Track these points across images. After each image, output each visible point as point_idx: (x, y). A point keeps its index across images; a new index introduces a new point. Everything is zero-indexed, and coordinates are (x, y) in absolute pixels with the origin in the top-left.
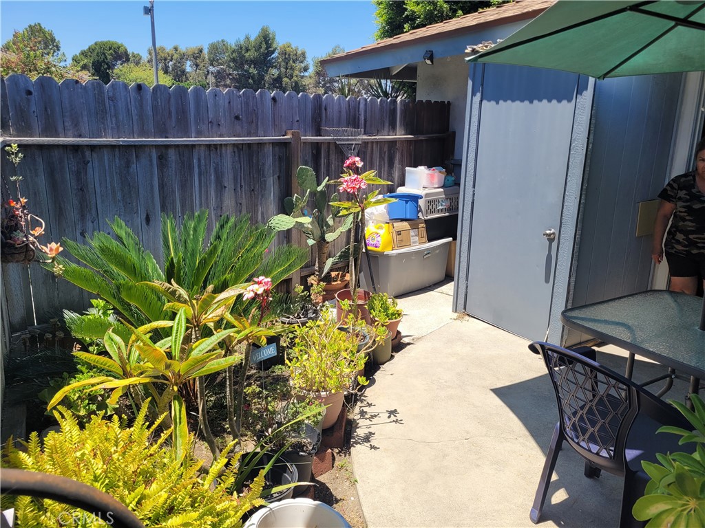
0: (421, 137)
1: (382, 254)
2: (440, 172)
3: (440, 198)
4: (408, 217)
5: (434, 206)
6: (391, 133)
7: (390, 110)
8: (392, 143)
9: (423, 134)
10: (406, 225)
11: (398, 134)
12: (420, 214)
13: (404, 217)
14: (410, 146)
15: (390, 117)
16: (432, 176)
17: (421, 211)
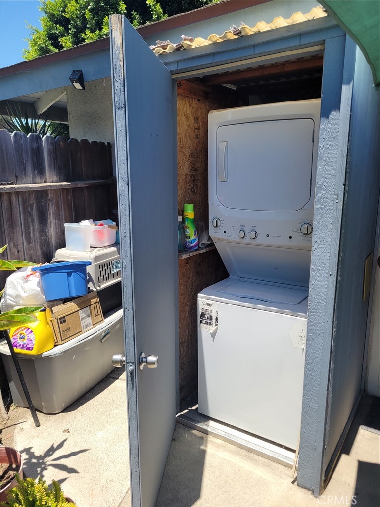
0: (81, 184)
1: (39, 357)
2: (110, 227)
3: (114, 260)
4: (74, 294)
5: (108, 271)
6: (38, 179)
7: (32, 149)
8: (41, 194)
9: (82, 180)
10: (71, 306)
11: (48, 180)
12: (90, 285)
13: (67, 296)
14: (67, 196)
15: (32, 159)
16: (100, 234)
17: (90, 280)
